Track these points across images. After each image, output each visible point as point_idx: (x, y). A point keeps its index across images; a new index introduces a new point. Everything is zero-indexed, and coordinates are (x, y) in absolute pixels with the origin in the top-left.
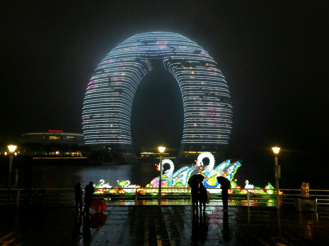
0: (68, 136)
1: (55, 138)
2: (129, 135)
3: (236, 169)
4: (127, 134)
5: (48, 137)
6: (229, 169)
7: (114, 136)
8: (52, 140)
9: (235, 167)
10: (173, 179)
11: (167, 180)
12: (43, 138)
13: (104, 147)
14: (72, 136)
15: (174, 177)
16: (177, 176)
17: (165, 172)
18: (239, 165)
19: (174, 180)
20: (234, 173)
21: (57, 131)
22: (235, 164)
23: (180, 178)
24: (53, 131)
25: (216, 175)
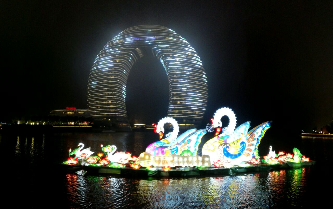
0: (79, 111)
1: (71, 113)
2: (124, 110)
3: (264, 132)
4: (123, 109)
5: (66, 113)
6: (257, 131)
7: (113, 110)
8: (69, 115)
9: (263, 129)
10: (177, 146)
11: (169, 147)
12: (63, 113)
13: (105, 119)
14: (82, 111)
15: (179, 143)
16: (183, 141)
17: (166, 135)
18: (268, 127)
19: (179, 147)
20: (261, 137)
21: (72, 108)
22: (264, 126)
23: (186, 145)
24: (69, 108)
25: (240, 139)
